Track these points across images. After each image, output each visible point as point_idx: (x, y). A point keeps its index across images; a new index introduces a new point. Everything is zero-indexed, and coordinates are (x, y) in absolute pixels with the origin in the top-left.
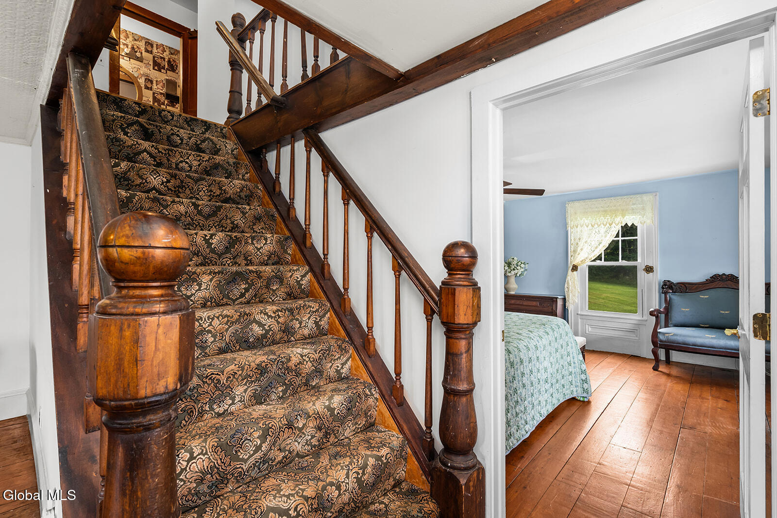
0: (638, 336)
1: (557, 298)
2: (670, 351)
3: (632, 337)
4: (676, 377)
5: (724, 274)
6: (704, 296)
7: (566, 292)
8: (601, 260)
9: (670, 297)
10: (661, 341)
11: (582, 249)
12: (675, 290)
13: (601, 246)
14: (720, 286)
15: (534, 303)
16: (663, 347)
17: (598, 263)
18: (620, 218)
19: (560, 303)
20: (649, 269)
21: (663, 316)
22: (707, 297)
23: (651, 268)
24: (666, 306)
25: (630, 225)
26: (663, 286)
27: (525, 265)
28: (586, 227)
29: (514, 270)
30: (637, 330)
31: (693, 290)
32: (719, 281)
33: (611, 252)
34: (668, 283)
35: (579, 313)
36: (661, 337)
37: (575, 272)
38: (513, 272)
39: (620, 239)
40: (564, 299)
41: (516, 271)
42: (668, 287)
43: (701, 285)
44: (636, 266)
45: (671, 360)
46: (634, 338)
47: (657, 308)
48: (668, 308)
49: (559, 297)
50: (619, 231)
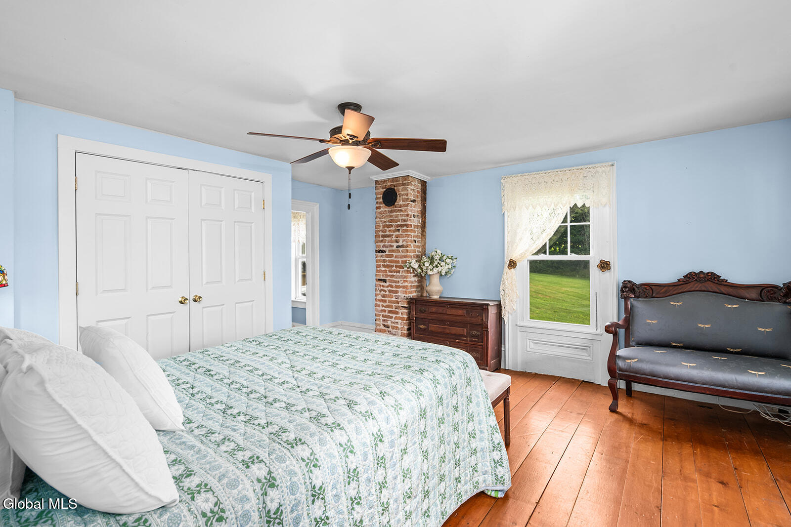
0: (591, 355)
1: (488, 305)
2: (632, 383)
3: (583, 355)
4: (642, 426)
5: (701, 272)
6: (676, 303)
7: (501, 296)
8: (545, 253)
9: (631, 304)
10: (621, 370)
11: (521, 239)
12: (637, 295)
13: (544, 235)
14: (697, 289)
15: (460, 312)
16: (624, 378)
17: (542, 257)
18: (568, 197)
19: (492, 312)
20: (604, 266)
21: (622, 332)
22: (681, 304)
23: (607, 264)
24: (626, 317)
25: (579, 205)
26: (622, 288)
27: (453, 260)
28: (525, 208)
29: (437, 266)
30: (589, 347)
31: (660, 294)
32: (696, 282)
33: (558, 242)
34: (629, 285)
35: (518, 324)
36: (620, 363)
37: (513, 270)
38: (436, 270)
39: (569, 224)
40: (499, 306)
41: (440, 269)
42: (628, 290)
43: (671, 288)
44: (589, 261)
45: (633, 389)
46: (586, 358)
47: (616, 321)
48: (629, 319)
49: (491, 303)
50: (567, 214)
